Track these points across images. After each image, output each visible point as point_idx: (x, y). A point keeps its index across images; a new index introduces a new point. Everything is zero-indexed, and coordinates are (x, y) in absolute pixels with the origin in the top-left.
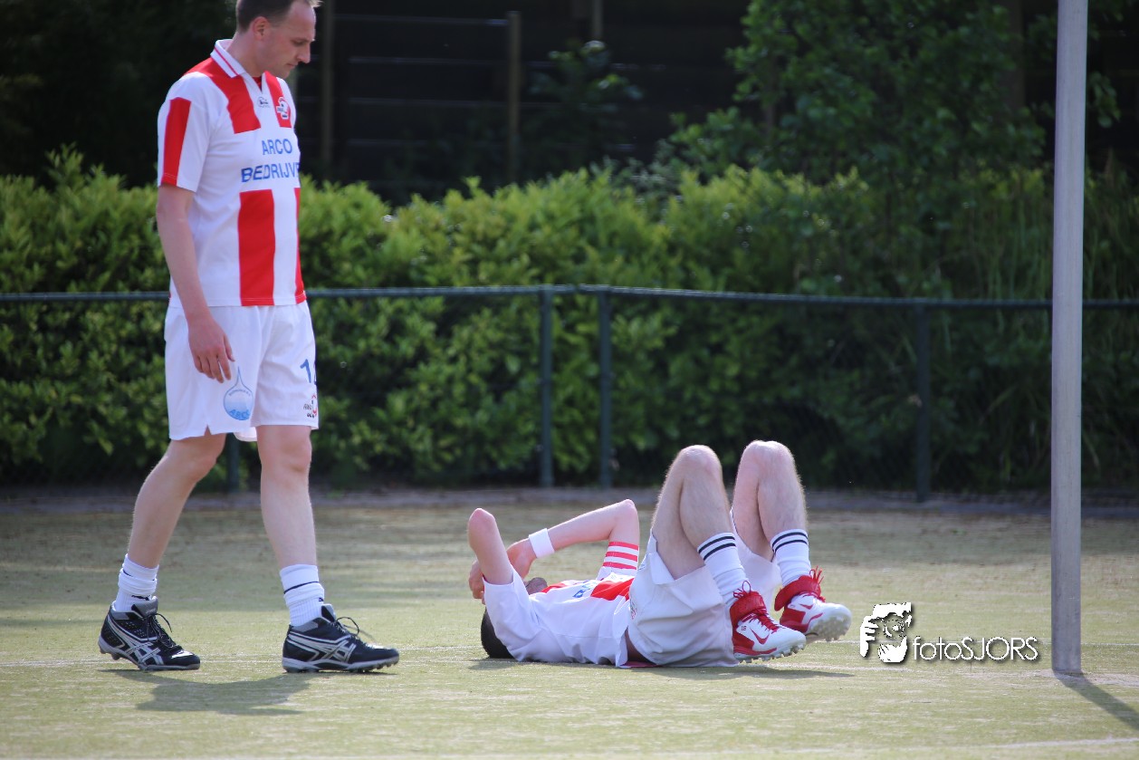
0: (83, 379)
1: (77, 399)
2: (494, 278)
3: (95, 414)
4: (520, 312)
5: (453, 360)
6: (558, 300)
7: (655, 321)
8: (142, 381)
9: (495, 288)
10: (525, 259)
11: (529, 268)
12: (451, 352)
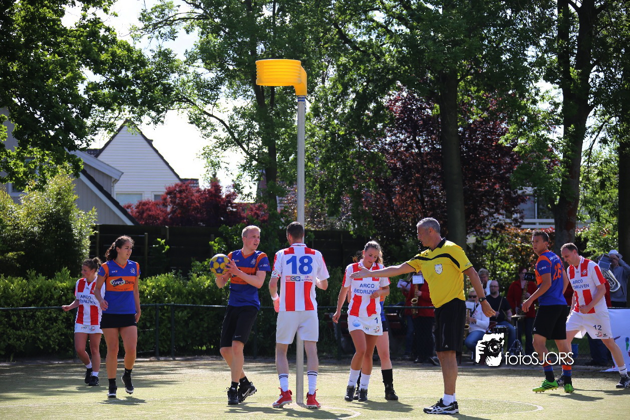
0: (35, 329)
1: (33, 335)
6: (160, 307)
7: (185, 312)
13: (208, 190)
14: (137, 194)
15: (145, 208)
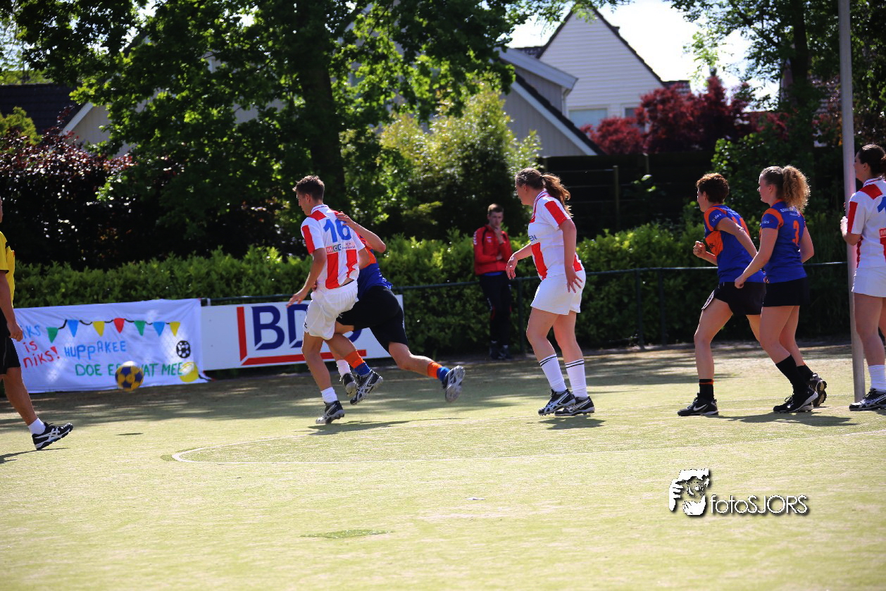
0: (464, 314)
1: (462, 322)
2: (617, 267)
3: (469, 327)
4: (627, 279)
5: (603, 299)
6: (642, 274)
7: (680, 280)
8: (486, 314)
9: (617, 271)
10: (628, 259)
11: (630, 262)
12: (602, 296)
13: (705, 96)
14: (599, 109)
15: (611, 129)
